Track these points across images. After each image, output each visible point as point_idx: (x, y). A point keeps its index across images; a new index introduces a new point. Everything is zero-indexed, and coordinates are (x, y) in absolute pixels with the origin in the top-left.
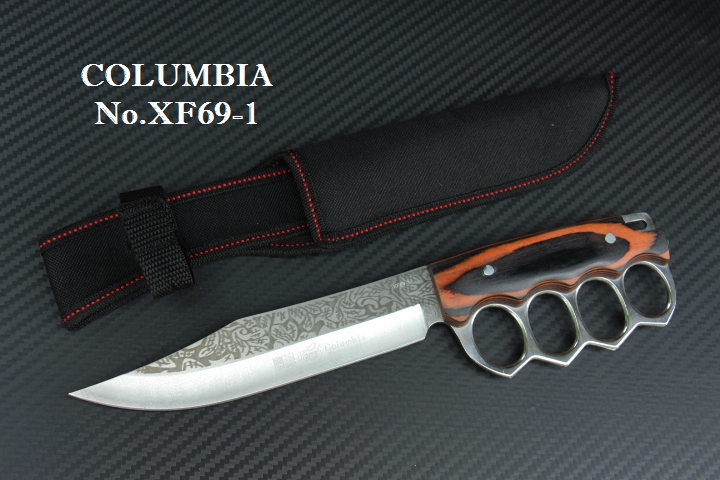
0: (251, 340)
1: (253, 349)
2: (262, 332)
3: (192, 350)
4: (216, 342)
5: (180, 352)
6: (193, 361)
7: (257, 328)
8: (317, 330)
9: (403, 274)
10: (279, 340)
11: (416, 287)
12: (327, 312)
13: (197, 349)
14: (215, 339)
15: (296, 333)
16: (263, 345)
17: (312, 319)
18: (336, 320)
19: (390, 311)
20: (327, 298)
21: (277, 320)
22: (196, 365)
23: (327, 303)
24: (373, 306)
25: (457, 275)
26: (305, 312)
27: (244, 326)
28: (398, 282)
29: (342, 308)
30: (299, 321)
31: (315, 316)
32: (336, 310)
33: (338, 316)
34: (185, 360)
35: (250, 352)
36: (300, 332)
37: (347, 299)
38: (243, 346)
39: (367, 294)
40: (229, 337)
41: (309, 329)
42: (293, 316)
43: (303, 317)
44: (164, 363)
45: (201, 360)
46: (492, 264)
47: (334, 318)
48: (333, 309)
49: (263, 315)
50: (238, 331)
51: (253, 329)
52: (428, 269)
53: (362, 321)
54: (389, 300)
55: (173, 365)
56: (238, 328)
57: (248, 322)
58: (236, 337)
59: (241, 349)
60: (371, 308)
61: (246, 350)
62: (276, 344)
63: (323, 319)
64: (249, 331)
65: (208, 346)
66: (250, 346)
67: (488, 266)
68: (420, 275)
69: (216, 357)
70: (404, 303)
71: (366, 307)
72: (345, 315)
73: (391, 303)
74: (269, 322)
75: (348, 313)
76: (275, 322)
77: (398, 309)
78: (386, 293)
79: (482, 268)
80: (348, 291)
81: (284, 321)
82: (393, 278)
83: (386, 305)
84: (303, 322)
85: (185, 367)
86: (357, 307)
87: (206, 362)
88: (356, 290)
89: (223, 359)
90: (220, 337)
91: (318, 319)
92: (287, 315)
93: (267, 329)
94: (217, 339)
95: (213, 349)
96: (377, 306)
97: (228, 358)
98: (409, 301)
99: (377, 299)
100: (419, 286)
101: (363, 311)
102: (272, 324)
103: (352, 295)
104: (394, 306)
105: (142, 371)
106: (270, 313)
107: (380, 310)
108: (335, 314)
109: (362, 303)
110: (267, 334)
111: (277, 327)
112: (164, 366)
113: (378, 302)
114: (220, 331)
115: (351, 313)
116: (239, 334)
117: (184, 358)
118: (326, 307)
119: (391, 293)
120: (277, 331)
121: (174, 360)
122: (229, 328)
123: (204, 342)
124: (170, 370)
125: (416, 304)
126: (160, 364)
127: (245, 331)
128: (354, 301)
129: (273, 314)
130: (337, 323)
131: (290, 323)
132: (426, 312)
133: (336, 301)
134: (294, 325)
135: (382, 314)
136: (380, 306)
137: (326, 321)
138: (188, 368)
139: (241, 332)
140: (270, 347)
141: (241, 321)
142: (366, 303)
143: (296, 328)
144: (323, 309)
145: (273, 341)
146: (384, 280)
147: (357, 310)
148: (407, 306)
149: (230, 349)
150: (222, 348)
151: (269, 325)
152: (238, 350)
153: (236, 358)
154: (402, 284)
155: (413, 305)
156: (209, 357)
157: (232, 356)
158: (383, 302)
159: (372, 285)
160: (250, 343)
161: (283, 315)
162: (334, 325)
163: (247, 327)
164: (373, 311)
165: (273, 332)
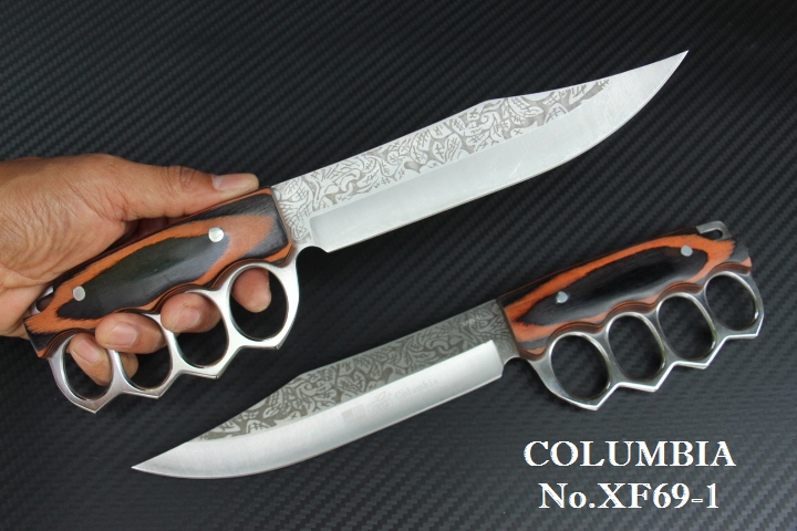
0: (317, 395)
1: (319, 405)
2: (328, 385)
3: (255, 411)
4: (280, 401)
5: (244, 414)
6: (258, 422)
7: (322, 382)
8: (386, 377)
9: (471, 310)
10: (346, 392)
11: (486, 323)
12: (394, 358)
13: (261, 410)
14: (279, 397)
15: (364, 383)
16: (329, 399)
17: (379, 367)
18: (405, 366)
19: (461, 351)
20: (393, 344)
21: (343, 371)
22: (261, 426)
23: (394, 349)
24: (443, 348)
25: (529, 306)
26: (371, 360)
27: (307, 381)
28: (467, 319)
29: (410, 353)
30: (366, 370)
31: (382, 364)
32: (403, 355)
33: (407, 362)
34: (250, 423)
35: (316, 408)
36: (368, 381)
37: (415, 343)
38: (309, 402)
39: (434, 336)
40: (294, 394)
41: (377, 378)
42: (359, 366)
43: (370, 366)
44: (228, 427)
45: (266, 420)
46: (564, 290)
47: (402, 363)
48: (401, 354)
49: (327, 367)
50: (302, 387)
51: (318, 383)
52: (497, 302)
53: (432, 364)
54: (459, 340)
55: (236, 428)
56: (302, 383)
57: (311, 376)
58: (301, 393)
59: (306, 405)
60: (441, 350)
61: (313, 406)
62: (343, 397)
63: (391, 366)
64: (314, 386)
65: (272, 405)
66: (316, 402)
67: (560, 293)
68: (490, 310)
69: (281, 416)
70: (475, 341)
71: (435, 349)
72: (414, 359)
73: (462, 342)
74: (334, 374)
75: (416, 357)
76: (341, 374)
77: (469, 347)
78: (455, 332)
79: (555, 295)
80: (415, 334)
81: (349, 372)
82: (462, 315)
83: (457, 345)
84: (370, 371)
85: (250, 429)
86: (426, 349)
87: (271, 423)
88: (423, 332)
89: (289, 417)
90: (284, 394)
91: (386, 366)
92: (352, 366)
93: (333, 382)
94: (281, 396)
95: (278, 408)
96: (447, 347)
97: (294, 416)
98: (480, 338)
99: (446, 339)
100: (489, 321)
101: (433, 354)
102: (337, 376)
103: (419, 337)
104: (465, 345)
105: (205, 437)
106: (335, 365)
107: (451, 351)
108: (403, 359)
109: (431, 345)
110: (333, 387)
111: (343, 379)
112: (227, 430)
113: (448, 343)
114: (284, 388)
115: (421, 356)
116: (303, 390)
117: (248, 419)
118: (393, 353)
119: (460, 331)
120: (343, 383)
121: (237, 423)
122: (292, 384)
123: (267, 402)
124: (234, 434)
125: (488, 340)
126: (224, 428)
127: (309, 386)
128: (422, 343)
129: (338, 366)
130: (406, 369)
131: (357, 373)
132: (500, 348)
133: (403, 345)
134: (360, 375)
135: (453, 354)
136: (451, 347)
137: (394, 368)
138: (253, 430)
139: (305, 388)
140: (338, 401)
141: (304, 376)
142: (435, 344)
143: (363, 378)
144: (390, 355)
145: (340, 394)
146: (452, 319)
147: (426, 353)
148: (479, 343)
149: (295, 406)
150: (287, 406)
151: (334, 377)
152: (303, 407)
153: (302, 415)
154: (471, 321)
155: (485, 342)
156: (274, 417)
157: (298, 414)
158: (453, 342)
159: (439, 325)
160: (316, 398)
161: (348, 365)
162: (403, 371)
163: (312, 381)
164: (443, 352)
165: (339, 385)
